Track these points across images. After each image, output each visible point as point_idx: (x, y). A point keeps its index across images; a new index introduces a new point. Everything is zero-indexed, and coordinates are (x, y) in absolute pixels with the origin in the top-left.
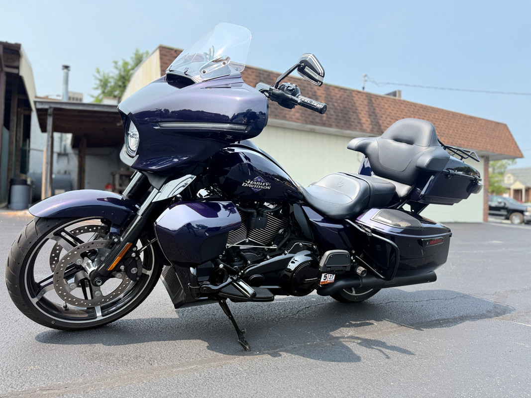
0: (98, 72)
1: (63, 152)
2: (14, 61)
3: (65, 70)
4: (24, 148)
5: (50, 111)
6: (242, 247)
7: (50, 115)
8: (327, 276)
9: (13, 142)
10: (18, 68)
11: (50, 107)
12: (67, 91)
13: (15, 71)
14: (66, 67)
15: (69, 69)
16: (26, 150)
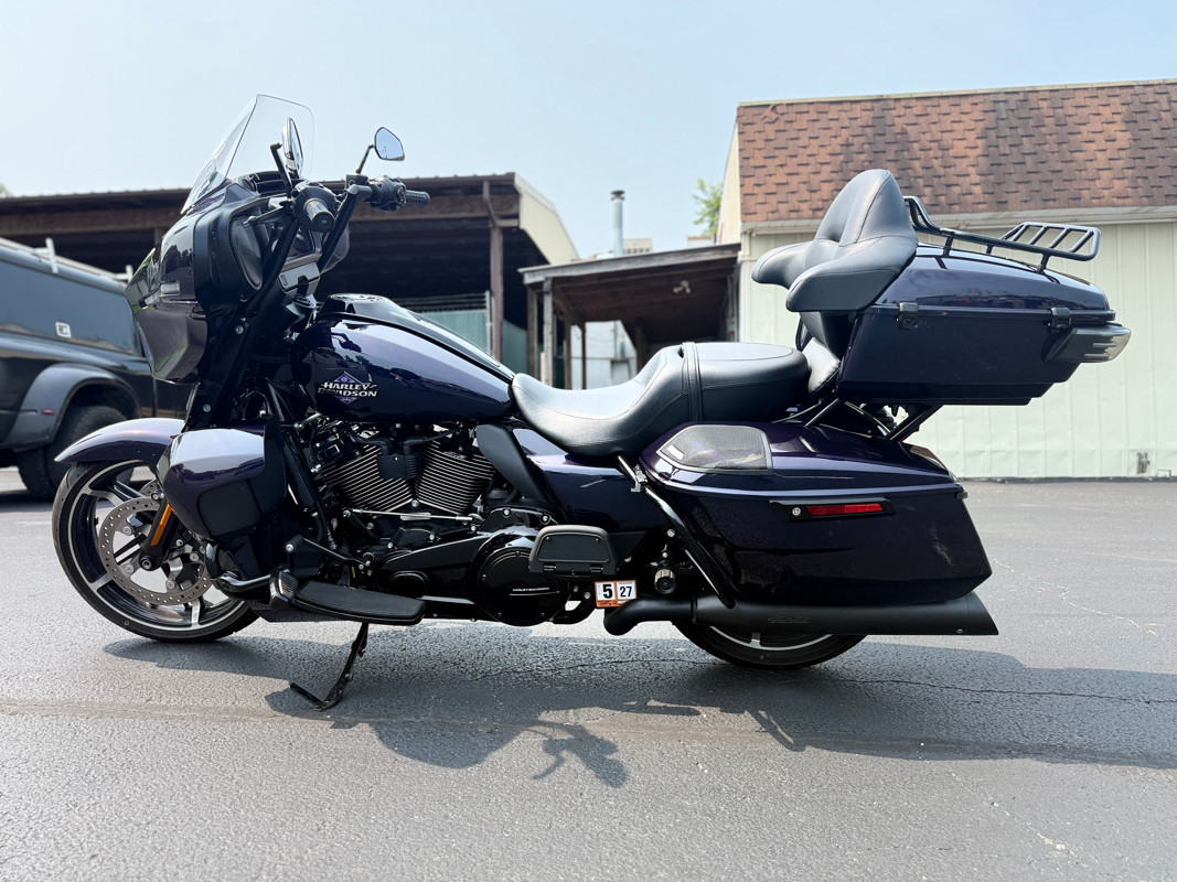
0: (702, 187)
1: (619, 357)
2: (511, 206)
3: (617, 201)
4: (560, 357)
5: (547, 286)
6: (405, 517)
7: (548, 293)
8: (612, 588)
9: (533, 348)
10: (516, 216)
11: (547, 279)
12: (621, 239)
13: (511, 223)
14: (618, 194)
15: (623, 196)
16: (562, 360)
